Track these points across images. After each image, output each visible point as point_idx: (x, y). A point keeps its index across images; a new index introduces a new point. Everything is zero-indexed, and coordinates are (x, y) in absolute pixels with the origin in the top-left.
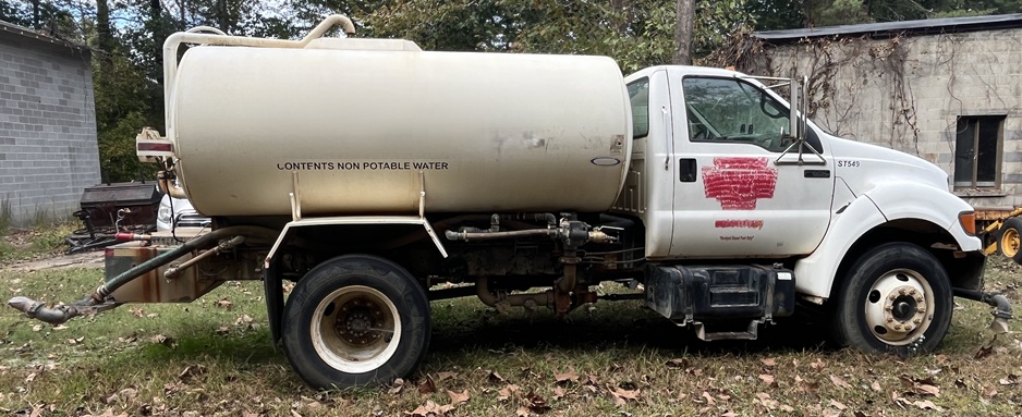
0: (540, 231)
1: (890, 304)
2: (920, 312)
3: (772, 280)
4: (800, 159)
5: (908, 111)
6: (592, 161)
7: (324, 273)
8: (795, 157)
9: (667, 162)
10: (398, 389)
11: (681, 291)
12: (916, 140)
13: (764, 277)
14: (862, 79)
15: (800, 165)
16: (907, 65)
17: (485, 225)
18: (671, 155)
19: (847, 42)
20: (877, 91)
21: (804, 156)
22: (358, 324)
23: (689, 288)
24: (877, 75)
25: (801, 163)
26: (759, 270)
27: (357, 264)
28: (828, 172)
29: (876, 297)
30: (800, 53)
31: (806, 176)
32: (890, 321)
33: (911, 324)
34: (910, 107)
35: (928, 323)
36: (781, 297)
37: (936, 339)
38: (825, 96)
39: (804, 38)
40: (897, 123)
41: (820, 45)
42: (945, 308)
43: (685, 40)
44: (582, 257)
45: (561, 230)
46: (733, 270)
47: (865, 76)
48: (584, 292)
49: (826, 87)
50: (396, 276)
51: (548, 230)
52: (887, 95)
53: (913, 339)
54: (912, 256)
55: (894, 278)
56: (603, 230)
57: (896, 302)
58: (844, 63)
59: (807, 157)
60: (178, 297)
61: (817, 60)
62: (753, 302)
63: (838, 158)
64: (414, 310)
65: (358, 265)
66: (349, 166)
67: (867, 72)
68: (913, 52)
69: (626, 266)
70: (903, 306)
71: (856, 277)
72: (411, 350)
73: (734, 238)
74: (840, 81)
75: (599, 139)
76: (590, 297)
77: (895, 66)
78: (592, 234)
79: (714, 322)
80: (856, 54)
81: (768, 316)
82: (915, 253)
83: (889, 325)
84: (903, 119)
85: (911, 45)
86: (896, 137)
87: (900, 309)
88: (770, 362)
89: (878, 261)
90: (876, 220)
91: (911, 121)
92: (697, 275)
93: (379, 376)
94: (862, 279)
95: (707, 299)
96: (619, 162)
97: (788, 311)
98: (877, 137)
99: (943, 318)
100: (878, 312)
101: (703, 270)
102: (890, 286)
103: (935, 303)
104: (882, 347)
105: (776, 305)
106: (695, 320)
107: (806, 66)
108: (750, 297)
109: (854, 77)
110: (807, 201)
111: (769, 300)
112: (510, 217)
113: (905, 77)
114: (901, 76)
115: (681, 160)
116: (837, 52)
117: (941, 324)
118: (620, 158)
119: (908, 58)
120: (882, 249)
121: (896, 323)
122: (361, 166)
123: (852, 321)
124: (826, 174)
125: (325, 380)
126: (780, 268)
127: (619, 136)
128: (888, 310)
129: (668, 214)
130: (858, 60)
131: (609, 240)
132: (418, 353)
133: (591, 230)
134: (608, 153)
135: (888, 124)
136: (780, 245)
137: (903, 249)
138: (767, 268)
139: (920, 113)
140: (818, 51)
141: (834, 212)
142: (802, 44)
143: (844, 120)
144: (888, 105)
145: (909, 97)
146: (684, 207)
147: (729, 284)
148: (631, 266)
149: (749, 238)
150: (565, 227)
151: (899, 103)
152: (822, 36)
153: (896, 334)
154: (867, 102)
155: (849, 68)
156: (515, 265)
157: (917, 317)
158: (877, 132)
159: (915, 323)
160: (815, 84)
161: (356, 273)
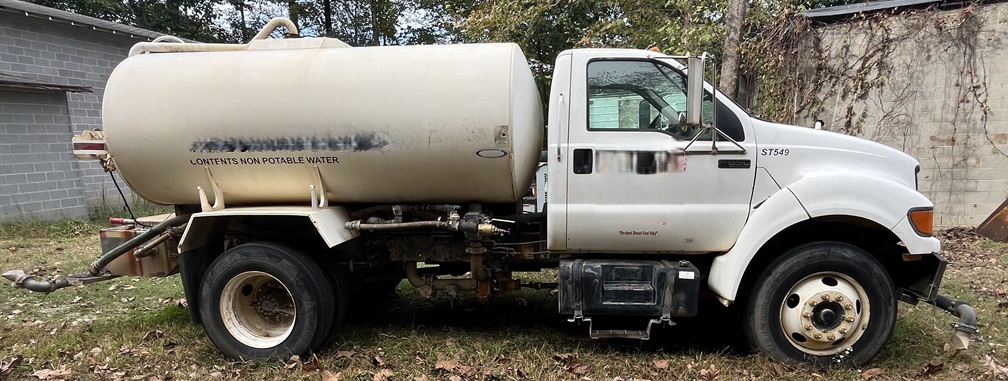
0: (430, 223)
1: (809, 311)
2: (849, 321)
3: (671, 279)
4: (714, 147)
5: (978, 87)
6: (477, 153)
7: (227, 259)
8: (707, 145)
9: (559, 153)
10: (292, 366)
11: (569, 286)
12: (984, 119)
13: (662, 276)
14: (924, 55)
15: (714, 154)
16: (981, 36)
17: (388, 216)
18: (564, 145)
19: (909, 14)
20: (941, 66)
21: (718, 144)
22: (267, 305)
23: (577, 283)
24: (942, 50)
25: (715, 152)
26: (659, 267)
27: (253, 251)
28: (748, 162)
29: (794, 301)
30: (854, 31)
31: (720, 166)
32: (808, 329)
33: (836, 334)
34: (980, 83)
35: (860, 333)
36: (682, 297)
37: (870, 350)
38: (880, 74)
39: (858, 13)
40: (963, 101)
41: (877, 20)
42: (883, 317)
43: (737, 24)
44: (488, 247)
45: (451, 223)
46: (634, 266)
47: (929, 50)
48: (506, 279)
49: (881, 64)
50: (289, 264)
51: (438, 222)
52: (954, 71)
53: (839, 349)
54: (843, 257)
55: (820, 281)
56: (493, 223)
57: (817, 309)
58: (904, 38)
59: (722, 145)
60: (156, 273)
61: (873, 36)
62: (649, 301)
63: (761, 146)
64: (305, 295)
65: (255, 251)
66: (250, 161)
67: (931, 46)
68: (990, 21)
69: (542, 256)
70: (827, 313)
71: (770, 279)
72: (305, 330)
73: (635, 233)
74: (898, 58)
75: (482, 131)
76: (512, 286)
77: (967, 37)
78: (481, 227)
79: (604, 319)
80: (919, 28)
81: (666, 316)
82: (848, 254)
83: (807, 333)
84: (971, 96)
85: (988, 14)
86: (961, 116)
87: (822, 317)
88: (662, 364)
89: (798, 262)
90: (797, 216)
91: (981, 99)
92: (589, 270)
93: (279, 352)
94: (777, 281)
95: (598, 296)
96: (506, 154)
97: (690, 311)
98: (938, 117)
99: (881, 327)
100: (795, 319)
101: (598, 265)
102: (812, 291)
103: (871, 311)
104: (799, 356)
105: (675, 304)
106: (585, 317)
107: (859, 43)
108: (646, 295)
109: (915, 53)
110: (720, 194)
111: (668, 299)
112: (416, 208)
113: (978, 51)
114: (973, 49)
115: (575, 151)
116: (896, 26)
117: (877, 335)
118: (507, 150)
119: (984, 28)
120: (805, 249)
121: (816, 331)
122: (261, 161)
123: (763, 326)
124: (746, 164)
125: (235, 352)
126: (685, 266)
127: (503, 127)
128: (806, 317)
129: (562, 207)
130: (922, 34)
131: (500, 233)
132: (312, 334)
133: (481, 222)
134: (493, 145)
135: (952, 103)
136: (689, 241)
137: (832, 250)
138: (669, 265)
139: (993, 88)
140: (874, 25)
141: (753, 206)
142: (856, 20)
143: (900, 100)
144: (954, 82)
145: (981, 73)
146: (580, 199)
147: (630, 280)
148: (548, 257)
149: (652, 233)
150: (454, 219)
151: (968, 79)
152: (880, 10)
153: (817, 343)
154: (929, 79)
155: (910, 44)
156: (435, 252)
157: (844, 326)
158: (938, 112)
159: (842, 332)
160: (870, 62)
161: (252, 260)
